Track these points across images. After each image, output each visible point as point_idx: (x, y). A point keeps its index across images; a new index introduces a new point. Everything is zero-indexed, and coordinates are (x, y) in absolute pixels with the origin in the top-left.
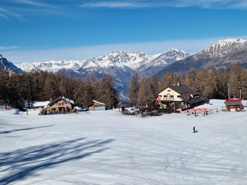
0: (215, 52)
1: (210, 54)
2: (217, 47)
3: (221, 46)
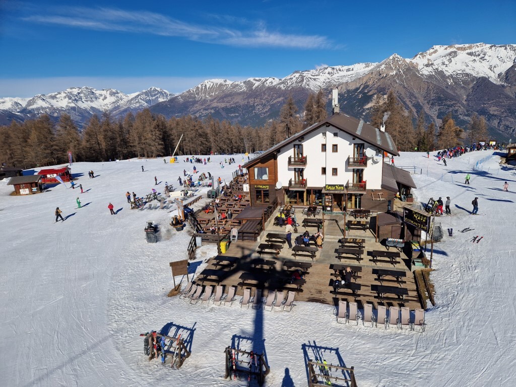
0: (201, 94)
1: (196, 96)
2: (204, 88)
3: (208, 87)
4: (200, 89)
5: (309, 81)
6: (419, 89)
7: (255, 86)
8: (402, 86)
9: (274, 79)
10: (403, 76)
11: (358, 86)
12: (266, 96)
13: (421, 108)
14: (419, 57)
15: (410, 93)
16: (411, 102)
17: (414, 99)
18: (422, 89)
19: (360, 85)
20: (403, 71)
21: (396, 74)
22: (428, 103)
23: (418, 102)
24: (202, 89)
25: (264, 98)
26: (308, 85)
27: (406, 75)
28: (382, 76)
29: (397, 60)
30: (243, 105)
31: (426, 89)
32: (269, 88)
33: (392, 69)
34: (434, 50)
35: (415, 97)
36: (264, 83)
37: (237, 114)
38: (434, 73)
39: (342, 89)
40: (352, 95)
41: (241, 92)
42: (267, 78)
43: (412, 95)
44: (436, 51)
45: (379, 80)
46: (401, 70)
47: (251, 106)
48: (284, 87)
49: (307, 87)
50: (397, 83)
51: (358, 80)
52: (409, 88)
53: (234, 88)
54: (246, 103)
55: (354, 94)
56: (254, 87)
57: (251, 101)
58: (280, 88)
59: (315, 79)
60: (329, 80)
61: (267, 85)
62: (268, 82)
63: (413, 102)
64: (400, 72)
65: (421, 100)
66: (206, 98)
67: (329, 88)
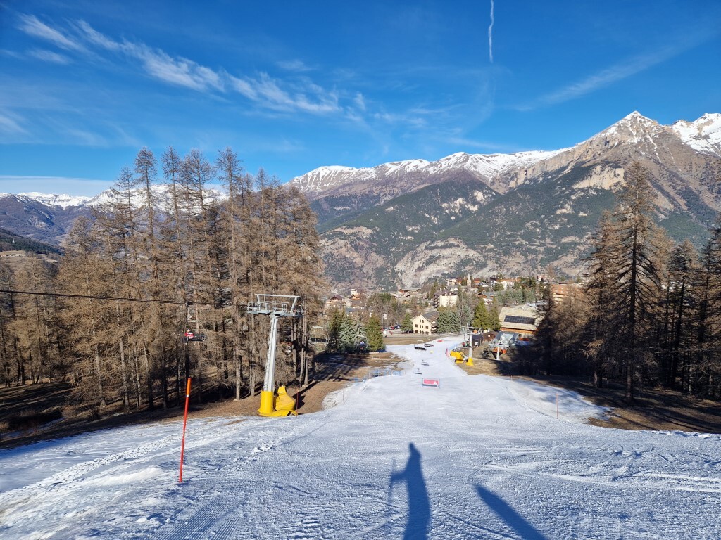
4: (309, 179)
5: (477, 162)
6: (688, 167)
7: (389, 171)
8: (652, 160)
9: (421, 162)
10: (653, 146)
11: (564, 164)
12: (402, 183)
13: (697, 198)
14: (682, 125)
15: (671, 173)
16: (674, 188)
17: (679, 182)
18: (694, 167)
19: (568, 162)
20: (653, 137)
21: (640, 143)
22: (711, 189)
23: (687, 188)
24: (312, 178)
25: (398, 185)
26: (474, 167)
27: (659, 144)
28: (611, 144)
29: (640, 121)
30: (362, 195)
31: (703, 166)
32: (410, 173)
33: (631, 134)
34: (706, 120)
35: (681, 180)
36: (404, 166)
37: (347, 208)
38: (712, 150)
39: (535, 172)
40: (553, 178)
41: (367, 180)
42: (410, 161)
43: (673, 176)
44: (710, 122)
45: (605, 151)
46: (648, 136)
47: (374, 197)
48: (435, 170)
49: (473, 169)
50: (641, 155)
51: (564, 155)
52: (668, 165)
53: (359, 175)
54: (367, 193)
55: (557, 176)
56: (387, 174)
57: (376, 190)
58: (427, 172)
59: (487, 161)
60: (513, 163)
61: (409, 170)
62: (411, 166)
63: (678, 188)
64: (646, 139)
65: (694, 185)
66: (316, 190)
67: (512, 173)
